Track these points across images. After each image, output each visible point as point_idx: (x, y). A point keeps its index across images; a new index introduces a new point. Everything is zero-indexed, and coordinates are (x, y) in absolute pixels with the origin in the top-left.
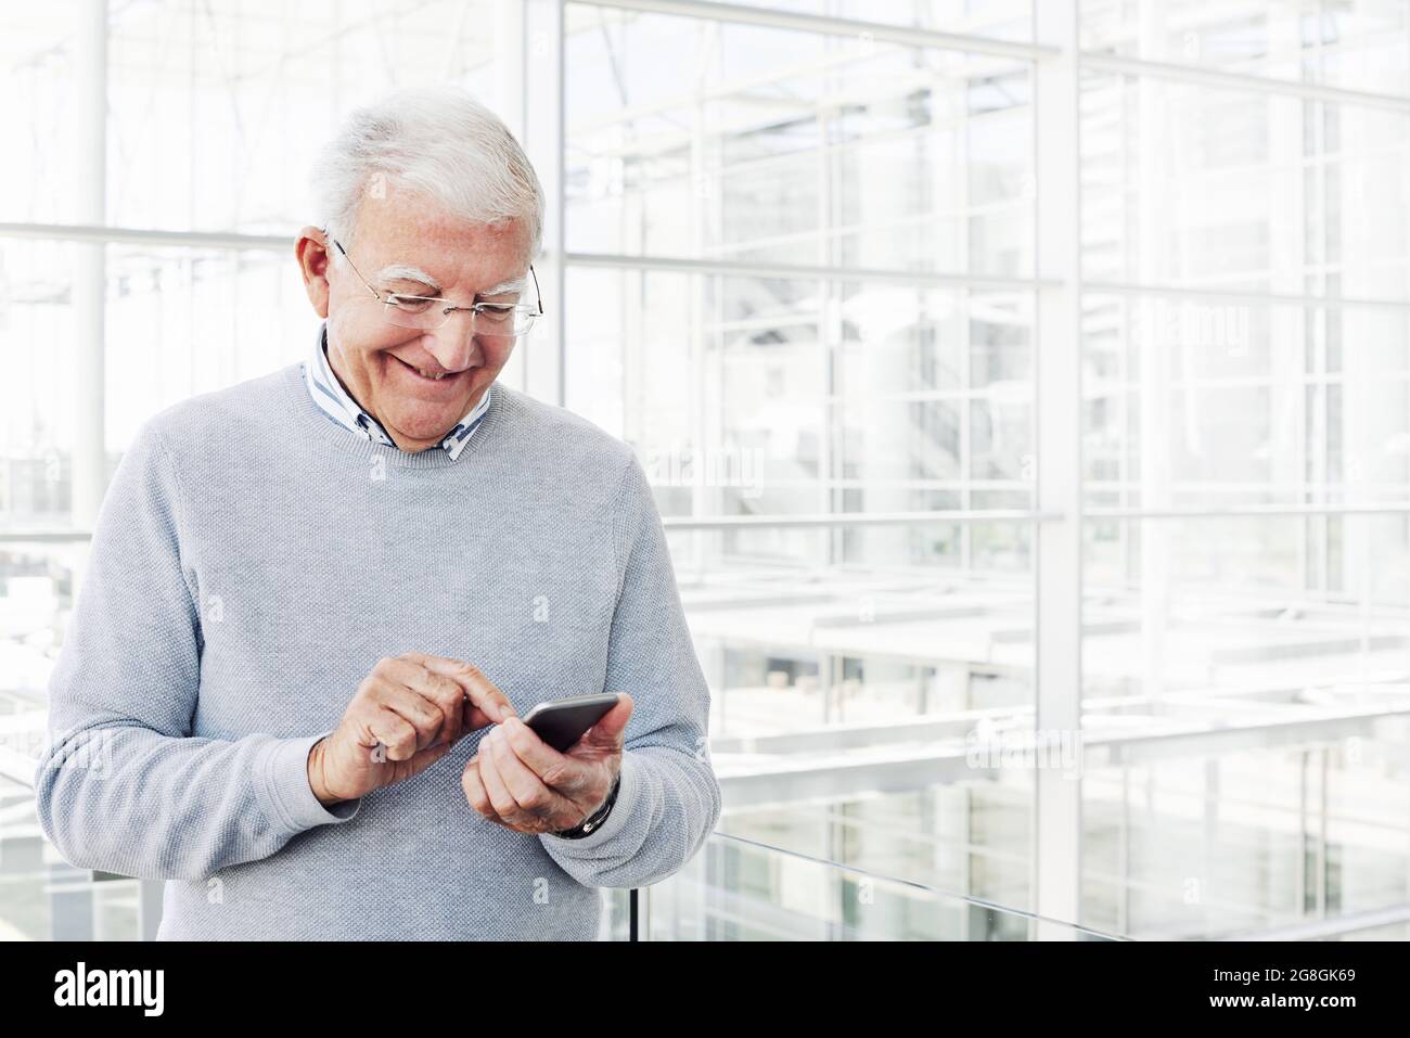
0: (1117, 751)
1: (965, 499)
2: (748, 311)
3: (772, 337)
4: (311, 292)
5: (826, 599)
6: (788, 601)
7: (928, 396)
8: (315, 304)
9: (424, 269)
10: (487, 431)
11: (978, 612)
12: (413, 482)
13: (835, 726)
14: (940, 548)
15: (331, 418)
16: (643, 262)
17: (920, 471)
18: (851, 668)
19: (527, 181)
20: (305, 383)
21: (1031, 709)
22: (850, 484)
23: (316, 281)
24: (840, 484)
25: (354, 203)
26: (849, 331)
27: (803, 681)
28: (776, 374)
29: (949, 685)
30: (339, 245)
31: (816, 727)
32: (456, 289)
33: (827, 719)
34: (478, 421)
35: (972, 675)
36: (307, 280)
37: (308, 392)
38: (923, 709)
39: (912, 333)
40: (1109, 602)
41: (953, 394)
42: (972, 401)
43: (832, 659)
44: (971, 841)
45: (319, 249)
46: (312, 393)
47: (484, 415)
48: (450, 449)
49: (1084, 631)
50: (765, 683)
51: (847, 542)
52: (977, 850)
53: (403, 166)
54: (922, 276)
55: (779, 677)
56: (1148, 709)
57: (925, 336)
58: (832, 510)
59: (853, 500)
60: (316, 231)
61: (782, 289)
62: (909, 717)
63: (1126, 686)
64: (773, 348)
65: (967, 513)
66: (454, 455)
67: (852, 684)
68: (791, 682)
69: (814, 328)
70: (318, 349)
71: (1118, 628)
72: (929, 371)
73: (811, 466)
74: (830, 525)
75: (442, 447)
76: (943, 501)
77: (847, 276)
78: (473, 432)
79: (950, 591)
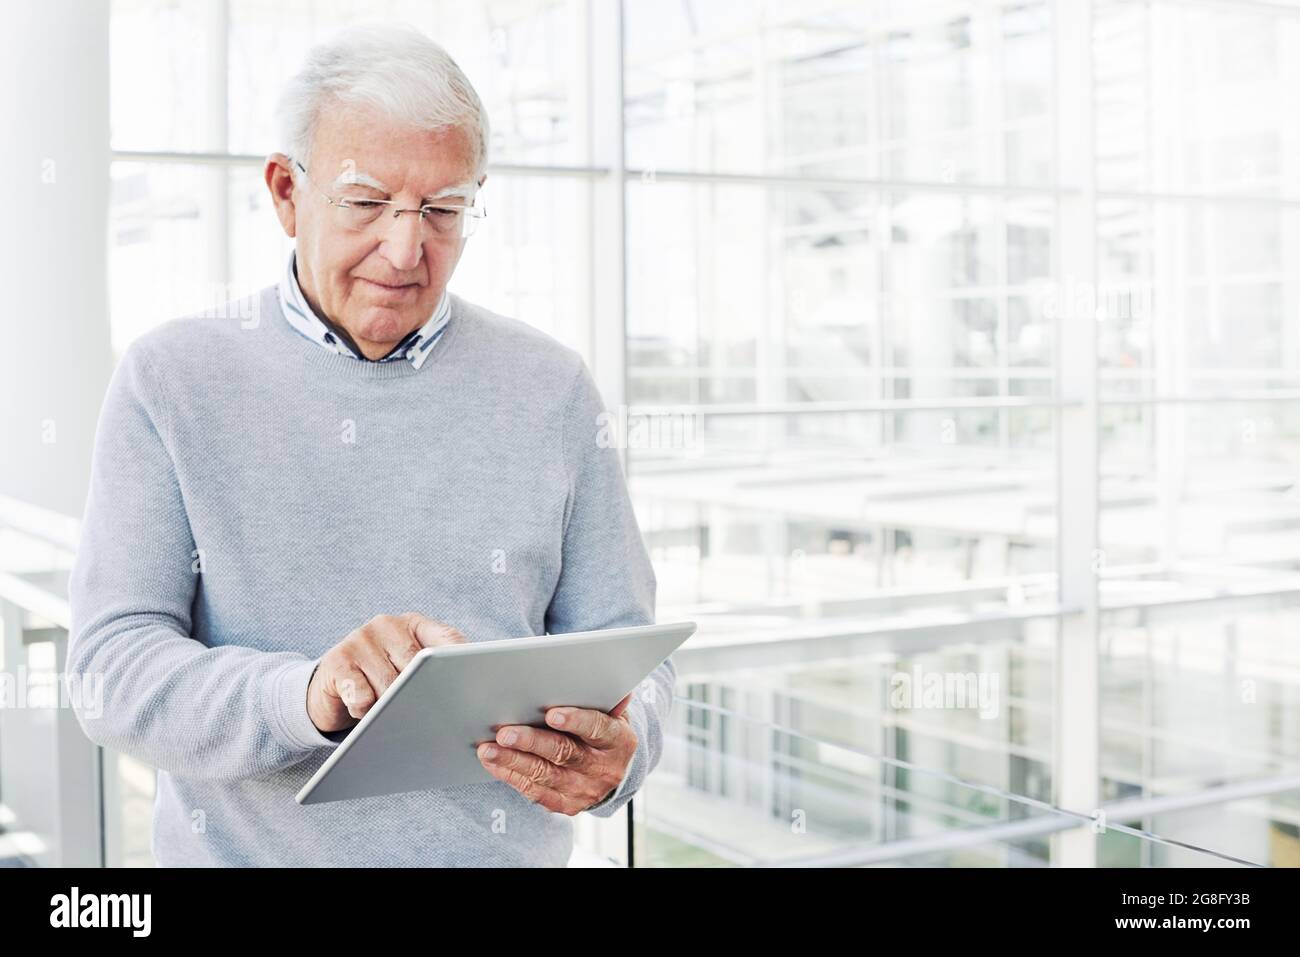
0: (1144, 615)
1: (1003, 387)
2: (806, 217)
3: (832, 241)
4: (280, 214)
5: (878, 477)
6: (848, 478)
7: (971, 293)
8: (284, 225)
9: (372, 175)
10: (448, 342)
11: (1014, 488)
12: (378, 391)
13: (888, 592)
14: (983, 429)
15: (303, 336)
16: (713, 177)
17: (962, 359)
18: (902, 539)
19: (467, 97)
20: (279, 303)
21: (1054, 576)
22: (902, 373)
23: (284, 204)
24: (891, 373)
25: (312, 124)
26: (899, 235)
27: (861, 549)
28: (840, 274)
29: (991, 552)
30: (300, 165)
31: (870, 592)
32: (404, 192)
33: (879, 584)
34: (440, 332)
35: (1011, 545)
36: (277, 204)
37: (282, 312)
38: (968, 576)
39: (955, 237)
40: (1134, 478)
41: (993, 290)
42: (1010, 299)
43: (884, 531)
44: (1012, 693)
45: (285, 175)
46: (285, 311)
47: (445, 327)
48: (413, 359)
49: (1101, 505)
50: (827, 551)
51: (898, 425)
52: (1016, 702)
53: (350, 83)
54: (964, 186)
55: (839, 546)
56: (1165, 576)
57: (969, 238)
58: (883, 396)
59: (903, 388)
60: (280, 156)
61: (839, 198)
62: (955, 582)
63: (1149, 555)
64: (832, 250)
65: (1003, 400)
66: (417, 364)
67: (904, 551)
68: (851, 551)
69: (865, 232)
70: (289, 274)
71: (1139, 502)
72: (972, 271)
73: (864, 355)
74: (883, 412)
75: (405, 358)
76: (985, 389)
77: (896, 187)
78: (435, 342)
79: (990, 468)
